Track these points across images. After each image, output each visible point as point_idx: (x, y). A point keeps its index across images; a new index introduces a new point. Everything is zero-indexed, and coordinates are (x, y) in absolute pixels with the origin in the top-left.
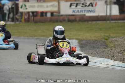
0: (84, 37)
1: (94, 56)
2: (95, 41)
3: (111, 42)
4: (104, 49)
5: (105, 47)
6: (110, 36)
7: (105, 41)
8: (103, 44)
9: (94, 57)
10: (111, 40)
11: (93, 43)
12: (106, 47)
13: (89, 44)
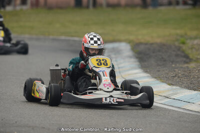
0: (140, 37)
1: (173, 85)
2: (162, 47)
3: (192, 48)
4: (186, 65)
5: (184, 59)
6: (186, 34)
7: (181, 45)
8: (179, 53)
9: (174, 87)
10: (190, 43)
11: (159, 51)
12: (188, 60)
13: (154, 52)
